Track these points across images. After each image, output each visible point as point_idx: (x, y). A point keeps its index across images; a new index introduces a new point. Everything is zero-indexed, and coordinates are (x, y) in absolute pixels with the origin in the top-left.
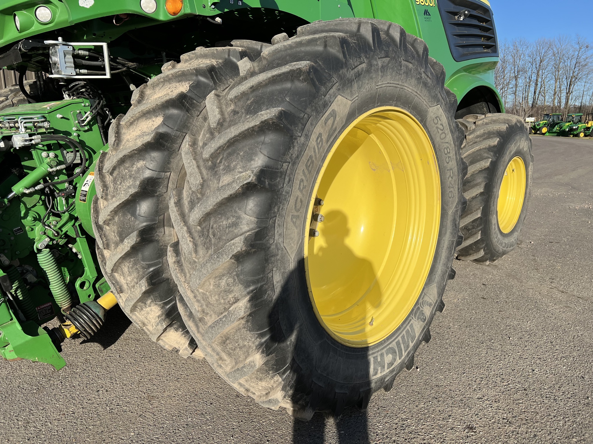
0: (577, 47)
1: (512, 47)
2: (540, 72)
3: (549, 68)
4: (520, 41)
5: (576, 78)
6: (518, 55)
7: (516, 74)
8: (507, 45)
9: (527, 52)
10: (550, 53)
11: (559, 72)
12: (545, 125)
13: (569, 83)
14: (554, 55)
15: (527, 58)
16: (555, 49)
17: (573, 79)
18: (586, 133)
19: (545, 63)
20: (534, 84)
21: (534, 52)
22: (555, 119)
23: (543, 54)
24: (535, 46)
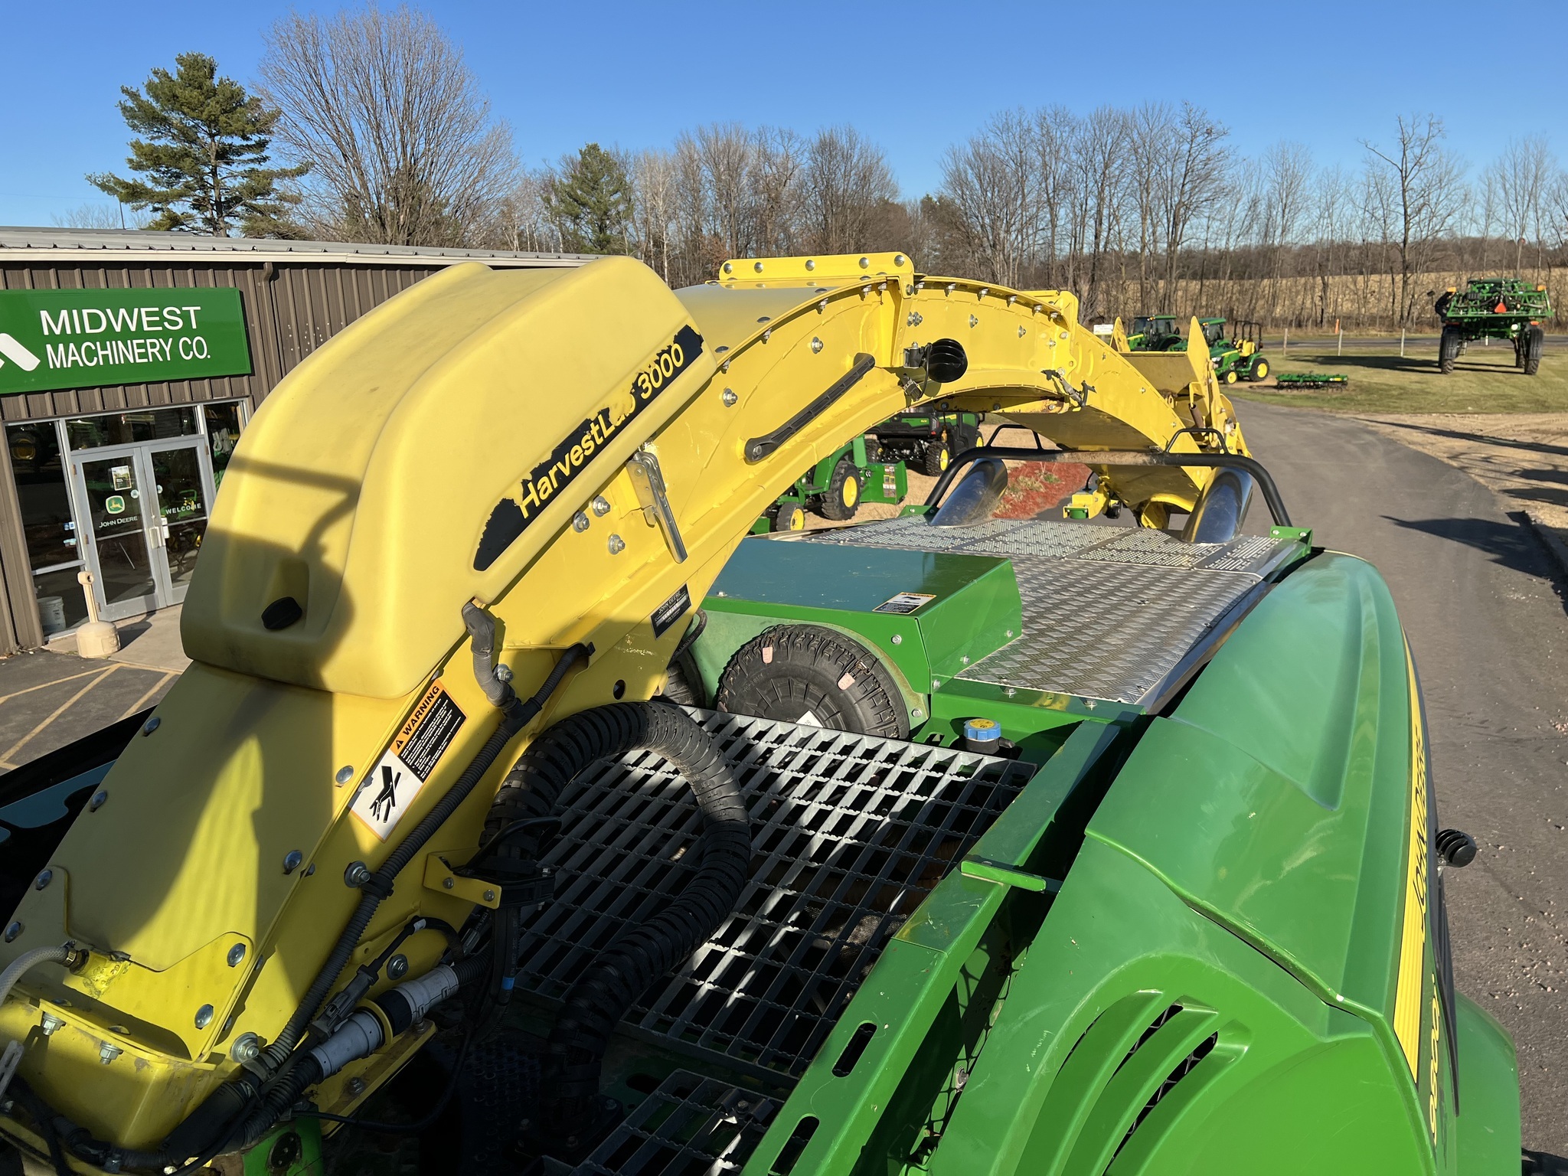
0: (1187, 132)
1: (1037, 129)
2: (1106, 192)
3: (1125, 181)
4: (1056, 115)
5: (1188, 208)
6: (1053, 148)
7: (1051, 195)
8: (1025, 124)
9: (1072, 142)
10: (1126, 144)
11: (1148, 194)
12: (1139, 344)
13: (1172, 219)
14: (1136, 152)
15: (1074, 157)
16: (1135, 136)
17: (1182, 211)
18: (1241, 372)
19: (1114, 169)
20: (1092, 222)
21: (1089, 143)
22: (1162, 329)
23: (1109, 148)
24: (1089, 126)
